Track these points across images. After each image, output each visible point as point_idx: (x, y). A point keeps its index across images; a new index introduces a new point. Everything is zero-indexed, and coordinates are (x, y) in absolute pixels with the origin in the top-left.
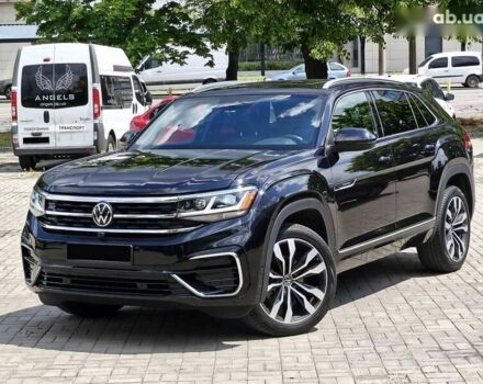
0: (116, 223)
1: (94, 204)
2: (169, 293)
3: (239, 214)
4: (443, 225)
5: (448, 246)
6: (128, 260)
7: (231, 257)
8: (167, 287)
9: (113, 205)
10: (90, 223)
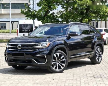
0: (22, 49)
1: (18, 45)
2: (32, 63)
3: (46, 47)
4: (95, 54)
5: (97, 59)
6: (24, 56)
7: (44, 56)
8: (31, 62)
9: (21, 45)
10: (17, 48)
